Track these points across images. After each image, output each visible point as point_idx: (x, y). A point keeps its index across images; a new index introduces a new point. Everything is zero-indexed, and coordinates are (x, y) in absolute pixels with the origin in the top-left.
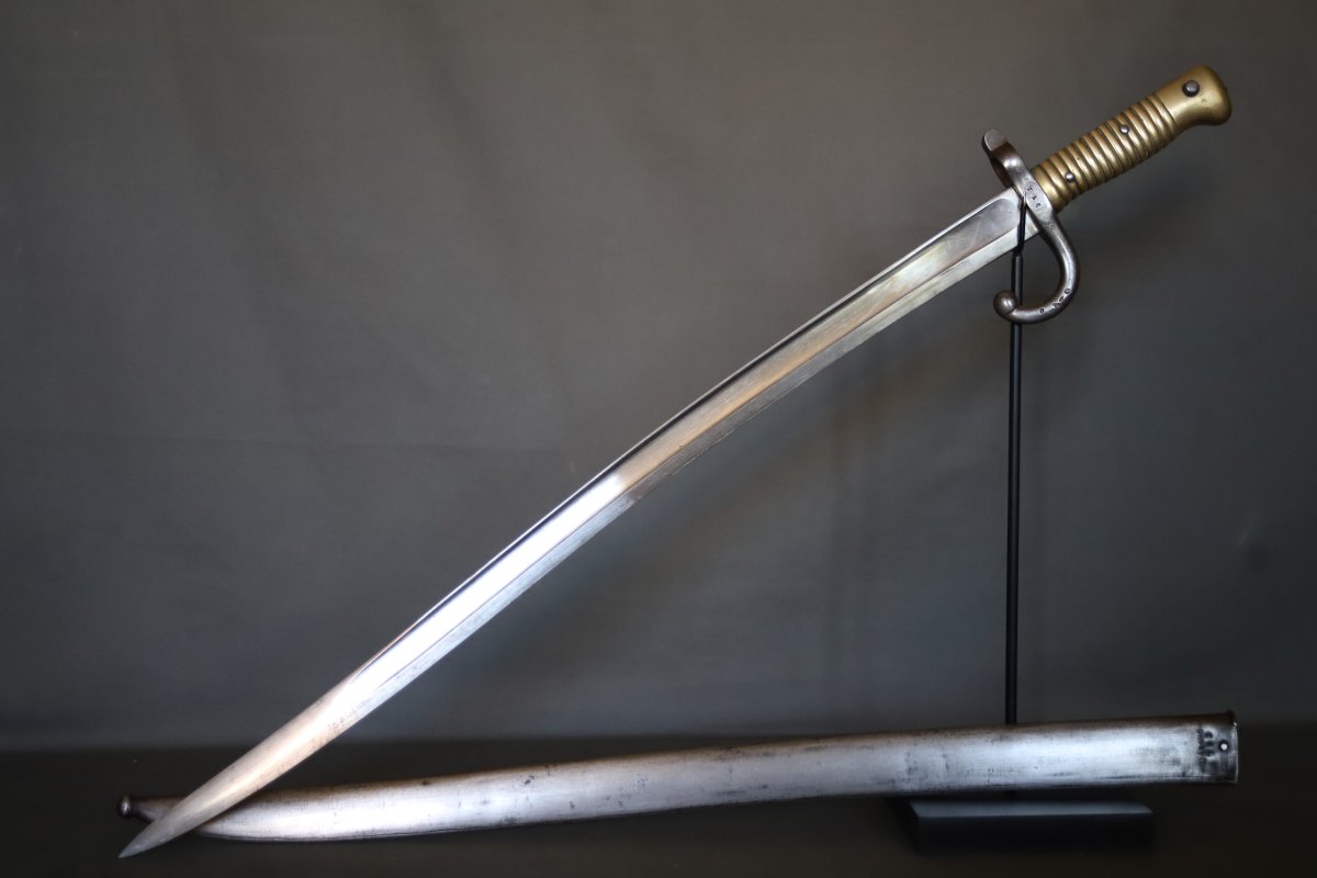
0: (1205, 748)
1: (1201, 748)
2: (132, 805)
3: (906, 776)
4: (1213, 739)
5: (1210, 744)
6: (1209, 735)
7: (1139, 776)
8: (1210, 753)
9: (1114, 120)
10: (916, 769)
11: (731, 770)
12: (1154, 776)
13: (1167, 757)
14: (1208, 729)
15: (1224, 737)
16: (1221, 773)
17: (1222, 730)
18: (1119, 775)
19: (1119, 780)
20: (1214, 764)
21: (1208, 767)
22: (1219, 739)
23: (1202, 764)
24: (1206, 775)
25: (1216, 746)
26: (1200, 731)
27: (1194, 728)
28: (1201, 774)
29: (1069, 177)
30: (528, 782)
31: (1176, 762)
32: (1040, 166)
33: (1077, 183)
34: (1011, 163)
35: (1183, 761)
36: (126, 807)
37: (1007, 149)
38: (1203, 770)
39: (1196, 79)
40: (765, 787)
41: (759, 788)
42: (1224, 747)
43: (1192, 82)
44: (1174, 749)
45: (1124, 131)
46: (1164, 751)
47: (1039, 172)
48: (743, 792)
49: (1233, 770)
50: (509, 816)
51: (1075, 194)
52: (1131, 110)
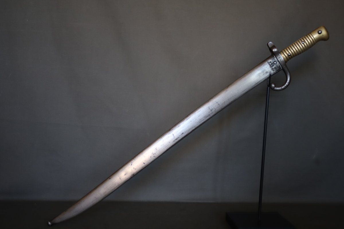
0: (271, 65)
1: (270, 66)
2: (50, 222)
3: (211, 112)
4: (272, 63)
6: (270, 62)
7: (261, 80)
8: (273, 66)
9: (301, 40)
10: (213, 109)
11: (173, 135)
13: (264, 73)
14: (270, 61)
15: (274, 61)
17: (273, 59)
20: (275, 68)
21: (274, 69)
22: (273, 62)
23: (272, 69)
24: (275, 71)
25: (273, 64)
26: (268, 63)
27: (266, 63)
29: (289, 54)
30: (132, 164)
31: (267, 72)
32: (282, 51)
33: (291, 56)
34: (275, 50)
36: (50, 223)
37: (274, 47)
38: (274, 71)
39: (321, 29)
40: (183, 133)
41: (182, 135)
42: (275, 63)
43: (320, 31)
44: (265, 70)
45: (303, 43)
46: (263, 72)
48: (179, 138)
49: (280, 66)
50: (132, 174)
51: (290, 59)
52: (305, 37)
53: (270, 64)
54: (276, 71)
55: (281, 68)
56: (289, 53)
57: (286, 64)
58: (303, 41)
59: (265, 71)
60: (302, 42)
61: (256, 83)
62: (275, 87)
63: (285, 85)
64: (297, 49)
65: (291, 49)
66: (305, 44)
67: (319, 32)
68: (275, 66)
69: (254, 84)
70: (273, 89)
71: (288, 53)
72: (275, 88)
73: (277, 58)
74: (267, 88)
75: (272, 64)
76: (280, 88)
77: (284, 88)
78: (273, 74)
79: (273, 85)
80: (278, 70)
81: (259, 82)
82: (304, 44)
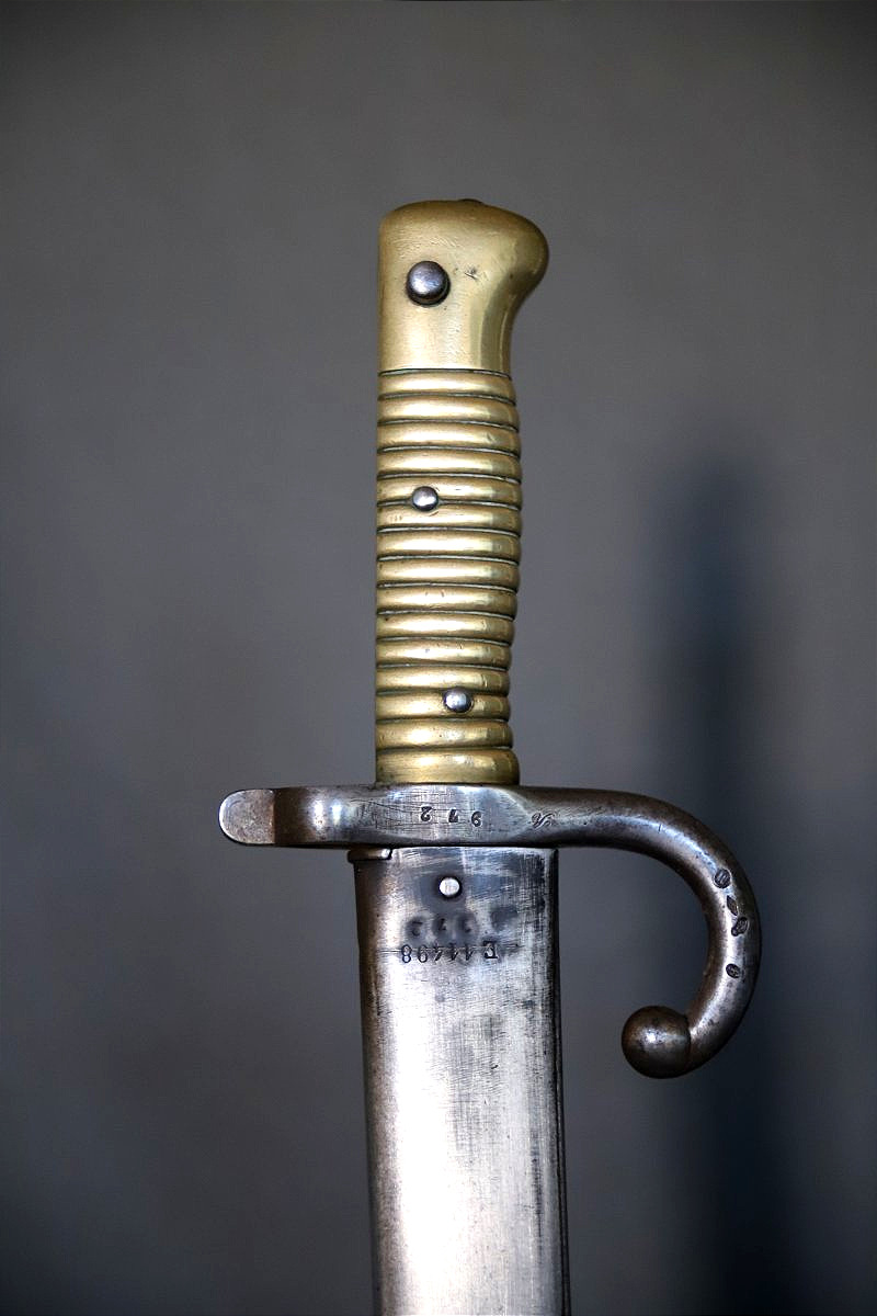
0: (451, 937)
6: (414, 927)
8: (466, 925)
9: (386, 504)
13: (481, 1053)
14: (392, 925)
15: (418, 887)
16: (524, 897)
17: (400, 891)
21: (507, 934)
23: (497, 951)
24: (530, 939)
25: (448, 908)
26: (402, 956)
28: (527, 954)
29: (453, 700)
31: (493, 1029)
32: (384, 751)
33: (482, 692)
34: (323, 813)
35: (491, 1009)
38: (515, 948)
39: (406, 257)
42: (448, 887)
43: (410, 275)
46: (459, 1062)
47: (394, 762)
49: (514, 863)
52: (385, 451)
53: (429, 937)
55: (538, 861)
56: (440, 692)
58: (403, 490)
59: (475, 1041)
60: (407, 503)
61: (530, 1199)
62: (681, 1023)
63: (728, 920)
65: (416, 653)
66: (448, 488)
67: (422, 286)
68: (480, 909)
69: (529, 1227)
71: (431, 706)
72: (693, 1032)
73: (415, 834)
75: (439, 927)
76: (724, 990)
77: (742, 947)
78: (554, 972)
80: (539, 905)
81: (545, 1162)
82: (442, 502)
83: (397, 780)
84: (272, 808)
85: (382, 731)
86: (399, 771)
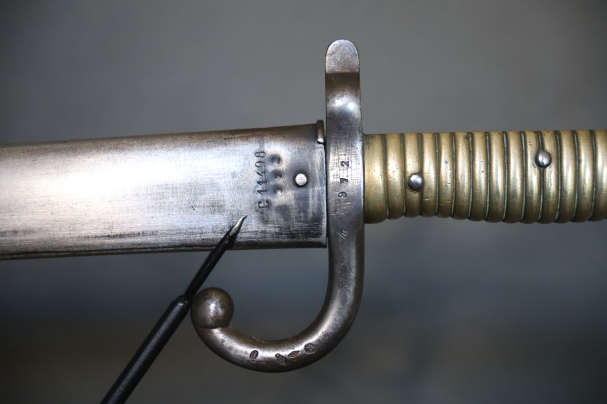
0: (271, 182)
1: (260, 182)
4: (283, 167)
5: (278, 174)
6: (276, 159)
8: (277, 190)
9: (539, 136)
12: (179, 232)
15: (300, 161)
16: (296, 226)
17: (298, 151)
18: (117, 231)
19: (113, 241)
20: (283, 210)
21: (274, 215)
22: (293, 164)
23: (263, 209)
24: (271, 229)
25: (287, 179)
26: (261, 153)
27: (251, 147)
28: (262, 228)
29: (416, 179)
31: (216, 207)
32: (384, 138)
33: (422, 197)
34: (345, 103)
35: (228, 206)
37: (351, 81)
38: (265, 221)
42: (301, 179)
45: (543, 160)
46: (195, 187)
47: (377, 146)
49: (317, 219)
51: (408, 210)
52: (574, 135)
53: (271, 168)
54: (279, 234)
55: (318, 235)
56: (420, 173)
57: (368, 227)
58: (549, 146)
59: (209, 195)
60: (541, 148)
62: (223, 323)
63: (285, 353)
64: (481, 177)
65: (445, 156)
66: (551, 174)
68: (288, 197)
70: (202, 328)
71: (412, 167)
72: (217, 330)
73: (332, 158)
74: (174, 304)
76: (242, 350)
77: (269, 361)
78: (252, 245)
79: (213, 307)
80: (292, 235)
82: (541, 167)
83: (366, 147)
84: (348, 71)
85: (396, 136)
86: (371, 147)
